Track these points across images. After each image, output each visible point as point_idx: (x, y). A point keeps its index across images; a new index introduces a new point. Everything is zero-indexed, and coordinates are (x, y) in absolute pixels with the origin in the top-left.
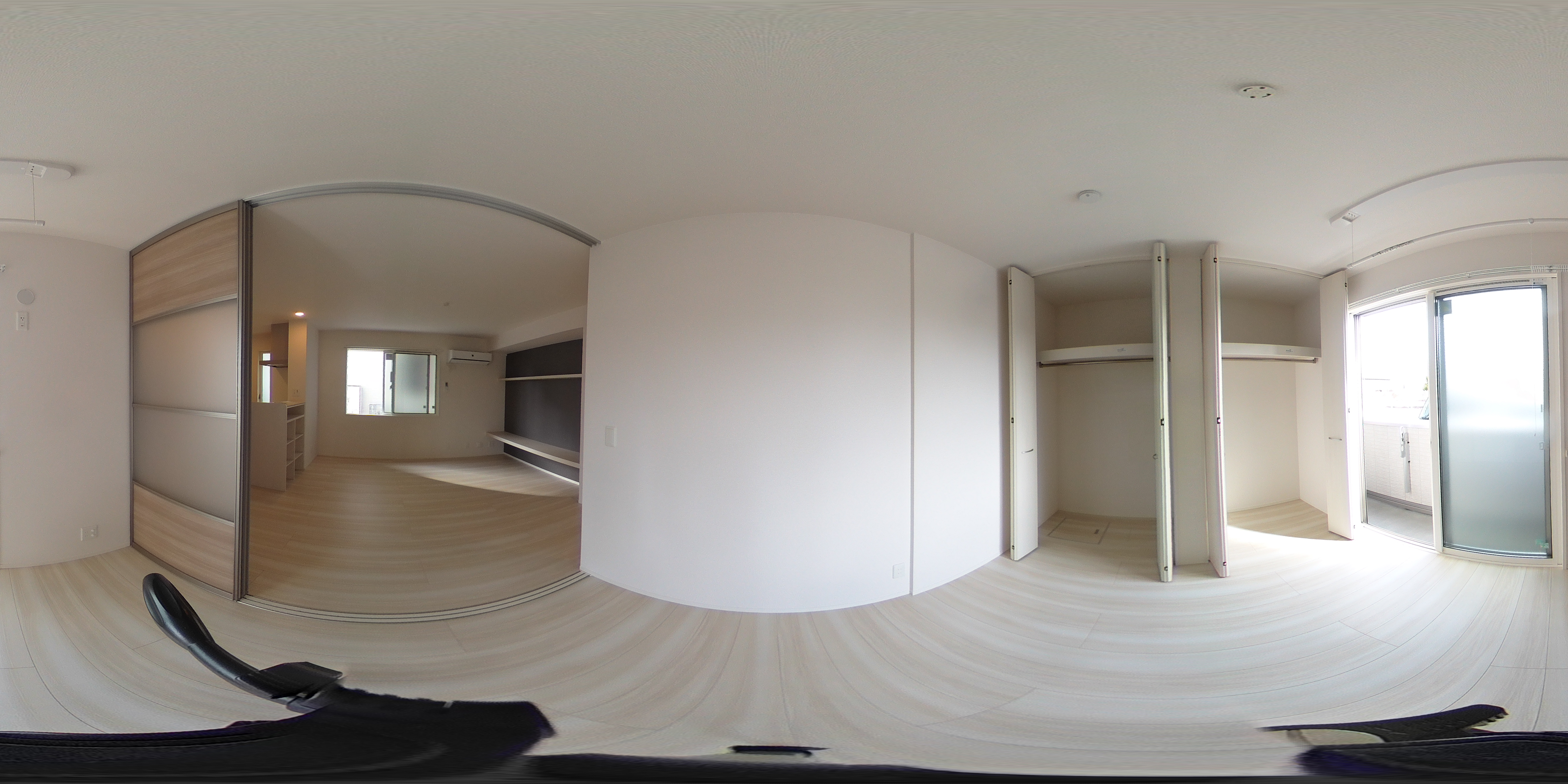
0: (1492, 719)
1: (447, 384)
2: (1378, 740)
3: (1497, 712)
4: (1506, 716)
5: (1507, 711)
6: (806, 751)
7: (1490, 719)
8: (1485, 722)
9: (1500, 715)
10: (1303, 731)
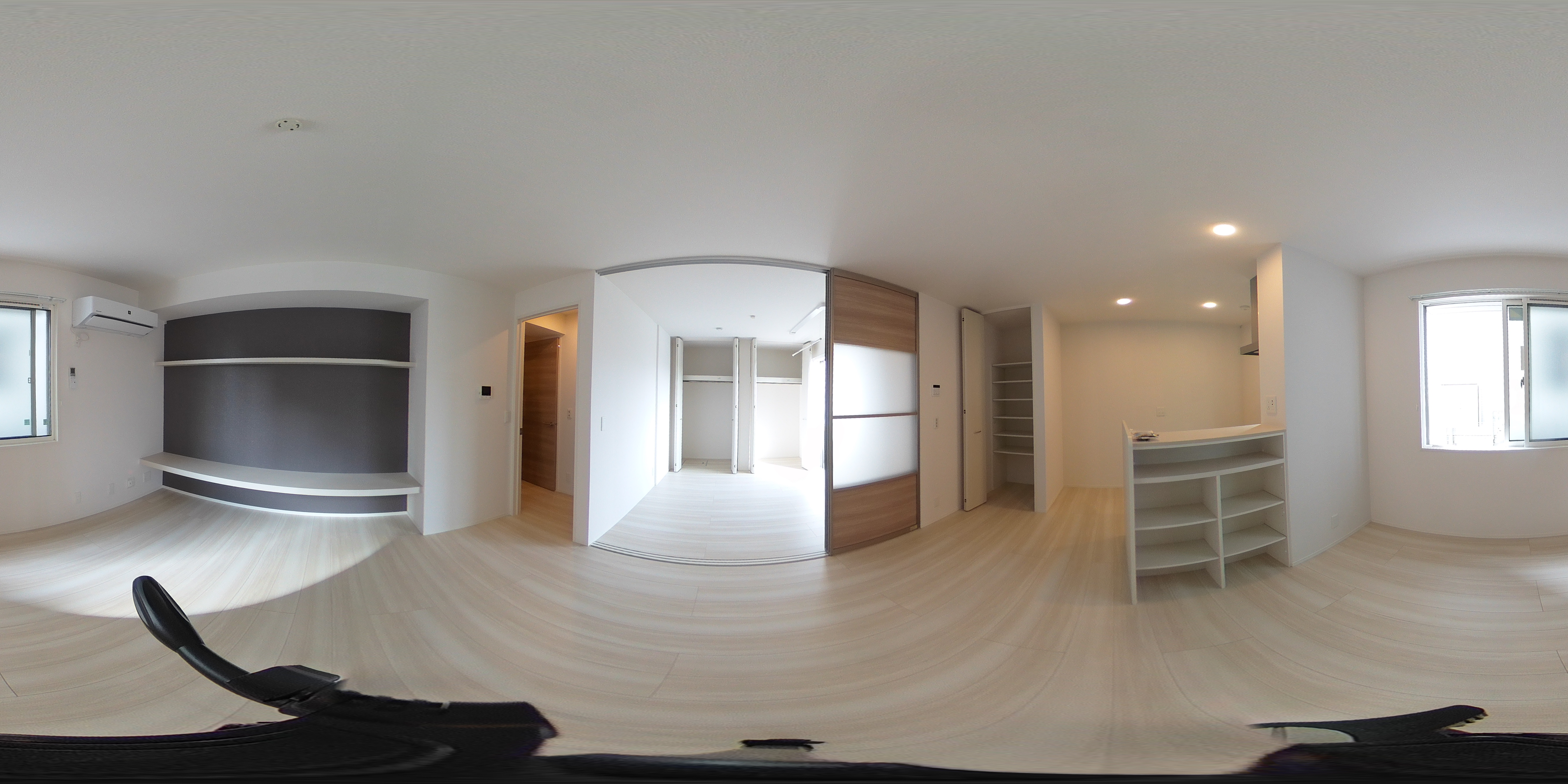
0: (1470, 720)
1: (73, 371)
2: (1349, 739)
3: (1476, 713)
4: (1485, 717)
5: (1487, 711)
6: (806, 744)
7: (1468, 720)
8: (1463, 723)
9: (1481, 716)
10: (1287, 728)
